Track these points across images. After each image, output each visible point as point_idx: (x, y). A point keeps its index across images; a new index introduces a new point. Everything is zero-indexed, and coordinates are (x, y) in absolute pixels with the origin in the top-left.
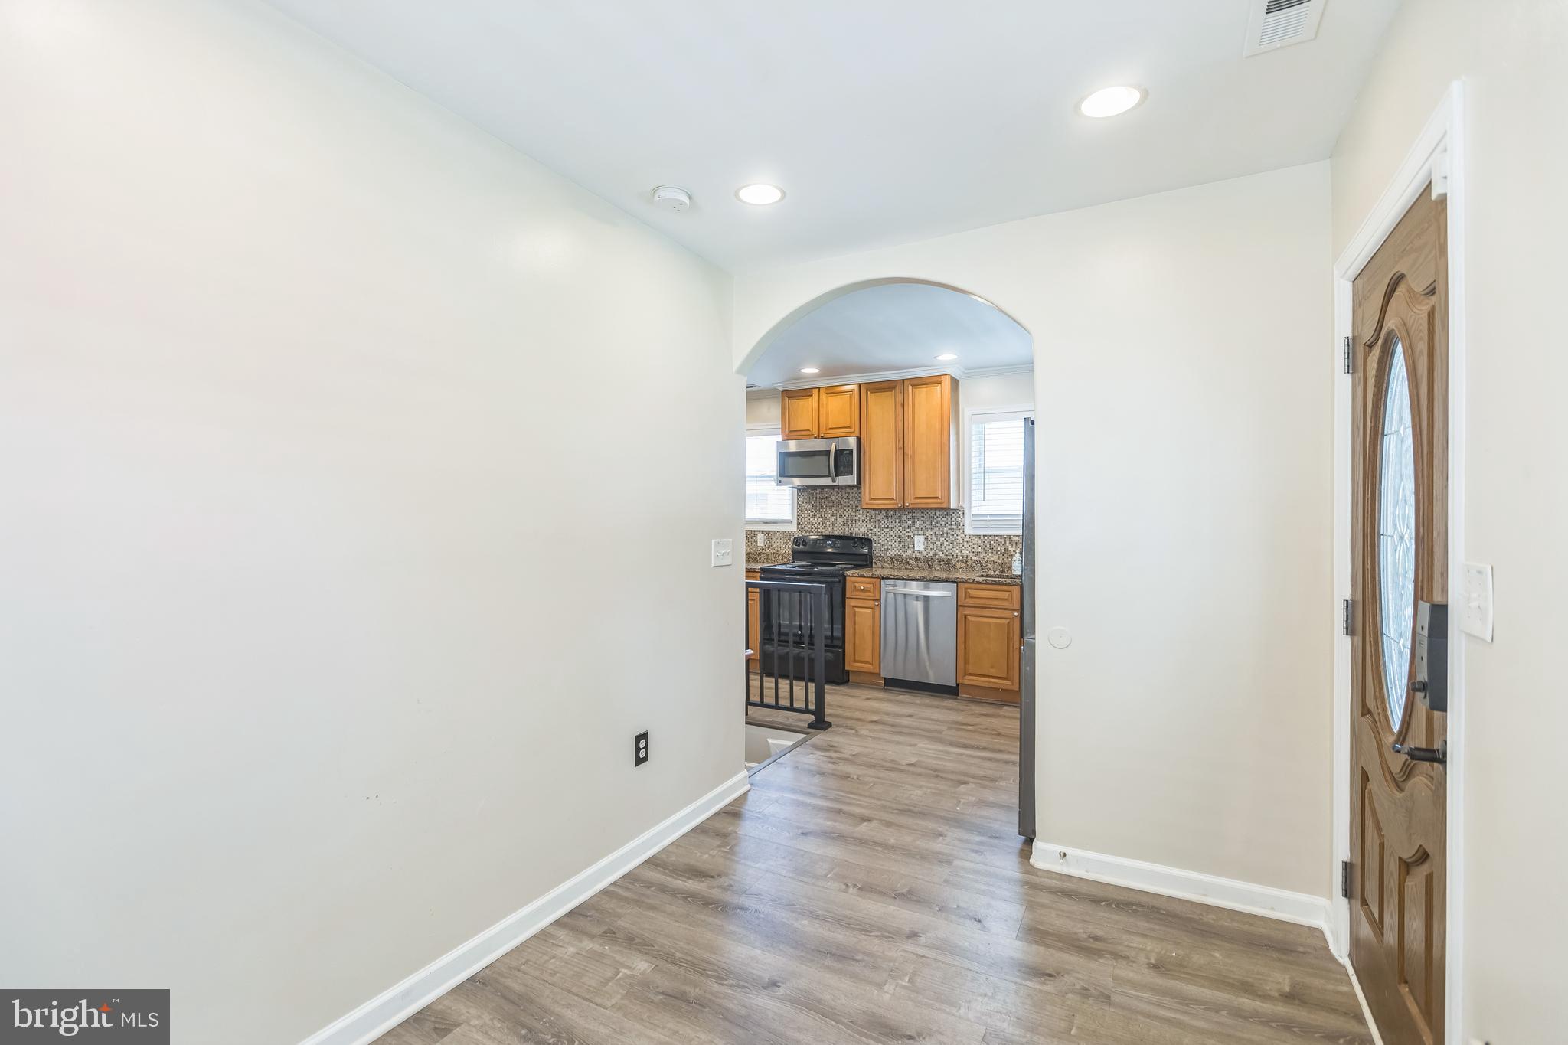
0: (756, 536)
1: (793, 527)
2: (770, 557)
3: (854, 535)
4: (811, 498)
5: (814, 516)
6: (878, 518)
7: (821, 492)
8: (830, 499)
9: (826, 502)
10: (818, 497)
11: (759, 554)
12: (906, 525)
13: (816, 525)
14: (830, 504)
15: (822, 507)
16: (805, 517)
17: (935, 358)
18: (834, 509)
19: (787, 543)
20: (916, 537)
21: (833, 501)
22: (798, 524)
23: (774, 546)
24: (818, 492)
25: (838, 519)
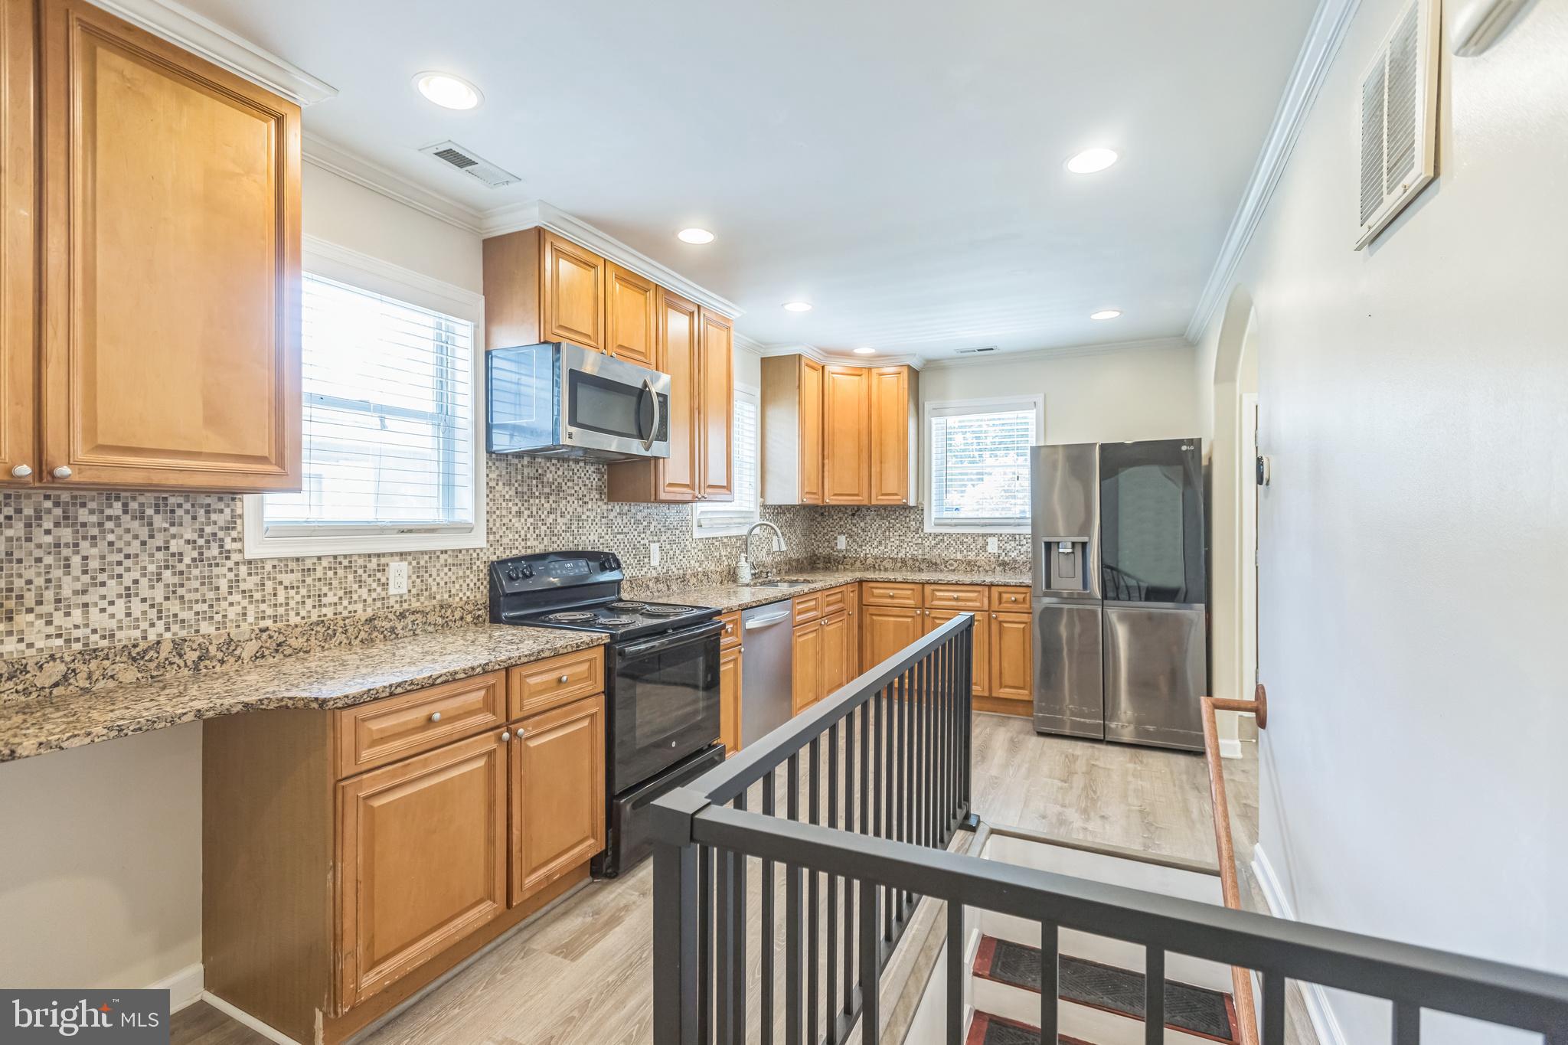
0: (382, 569)
1: (478, 540)
2: (431, 618)
3: (580, 549)
4: (513, 474)
5: (519, 513)
6: (612, 516)
7: (530, 464)
8: (545, 479)
9: (540, 486)
10: (526, 474)
11: (402, 616)
12: (641, 527)
13: (523, 533)
14: (547, 490)
15: (532, 496)
16: (501, 517)
17: (782, 305)
18: (552, 498)
19: (465, 577)
20: (652, 545)
21: (551, 484)
22: (490, 532)
23: (434, 589)
24: (525, 463)
25: (559, 520)
